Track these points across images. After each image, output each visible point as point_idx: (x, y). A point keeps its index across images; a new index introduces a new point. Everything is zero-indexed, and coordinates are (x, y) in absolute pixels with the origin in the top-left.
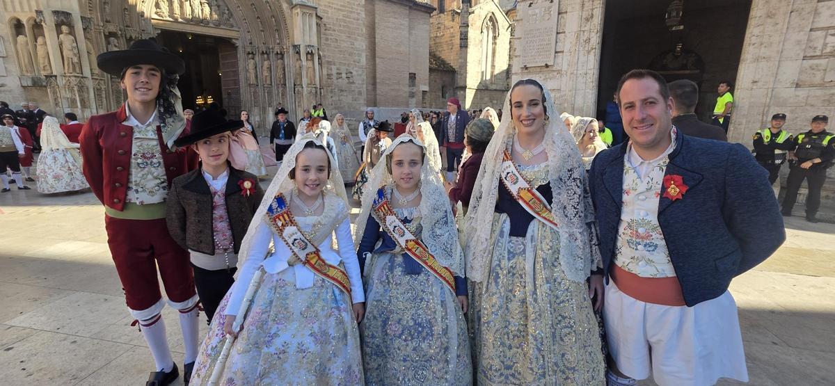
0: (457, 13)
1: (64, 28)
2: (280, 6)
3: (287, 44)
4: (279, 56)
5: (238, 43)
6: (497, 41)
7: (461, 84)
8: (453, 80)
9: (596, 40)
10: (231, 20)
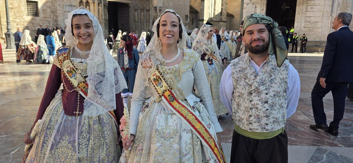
1: (100, 4)
3: (151, 6)
4: (148, 11)
5: (131, 5)
7: (201, 18)
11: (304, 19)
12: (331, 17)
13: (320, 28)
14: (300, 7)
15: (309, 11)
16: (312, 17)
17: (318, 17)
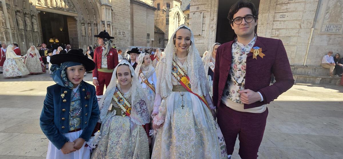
0: (165, 11)
2: (96, 5)
3: (99, 20)
4: (95, 25)
5: (77, 19)
6: (180, 23)
7: (167, 39)
8: (163, 36)
9: (215, 27)
10: (74, 8)
11: (269, 32)
12: (313, 29)
13: (294, 46)
14: (264, 15)
15: (278, 21)
16: (283, 29)
17: (292, 29)
